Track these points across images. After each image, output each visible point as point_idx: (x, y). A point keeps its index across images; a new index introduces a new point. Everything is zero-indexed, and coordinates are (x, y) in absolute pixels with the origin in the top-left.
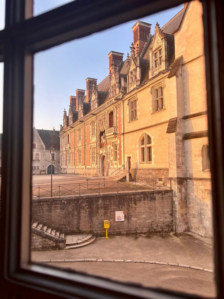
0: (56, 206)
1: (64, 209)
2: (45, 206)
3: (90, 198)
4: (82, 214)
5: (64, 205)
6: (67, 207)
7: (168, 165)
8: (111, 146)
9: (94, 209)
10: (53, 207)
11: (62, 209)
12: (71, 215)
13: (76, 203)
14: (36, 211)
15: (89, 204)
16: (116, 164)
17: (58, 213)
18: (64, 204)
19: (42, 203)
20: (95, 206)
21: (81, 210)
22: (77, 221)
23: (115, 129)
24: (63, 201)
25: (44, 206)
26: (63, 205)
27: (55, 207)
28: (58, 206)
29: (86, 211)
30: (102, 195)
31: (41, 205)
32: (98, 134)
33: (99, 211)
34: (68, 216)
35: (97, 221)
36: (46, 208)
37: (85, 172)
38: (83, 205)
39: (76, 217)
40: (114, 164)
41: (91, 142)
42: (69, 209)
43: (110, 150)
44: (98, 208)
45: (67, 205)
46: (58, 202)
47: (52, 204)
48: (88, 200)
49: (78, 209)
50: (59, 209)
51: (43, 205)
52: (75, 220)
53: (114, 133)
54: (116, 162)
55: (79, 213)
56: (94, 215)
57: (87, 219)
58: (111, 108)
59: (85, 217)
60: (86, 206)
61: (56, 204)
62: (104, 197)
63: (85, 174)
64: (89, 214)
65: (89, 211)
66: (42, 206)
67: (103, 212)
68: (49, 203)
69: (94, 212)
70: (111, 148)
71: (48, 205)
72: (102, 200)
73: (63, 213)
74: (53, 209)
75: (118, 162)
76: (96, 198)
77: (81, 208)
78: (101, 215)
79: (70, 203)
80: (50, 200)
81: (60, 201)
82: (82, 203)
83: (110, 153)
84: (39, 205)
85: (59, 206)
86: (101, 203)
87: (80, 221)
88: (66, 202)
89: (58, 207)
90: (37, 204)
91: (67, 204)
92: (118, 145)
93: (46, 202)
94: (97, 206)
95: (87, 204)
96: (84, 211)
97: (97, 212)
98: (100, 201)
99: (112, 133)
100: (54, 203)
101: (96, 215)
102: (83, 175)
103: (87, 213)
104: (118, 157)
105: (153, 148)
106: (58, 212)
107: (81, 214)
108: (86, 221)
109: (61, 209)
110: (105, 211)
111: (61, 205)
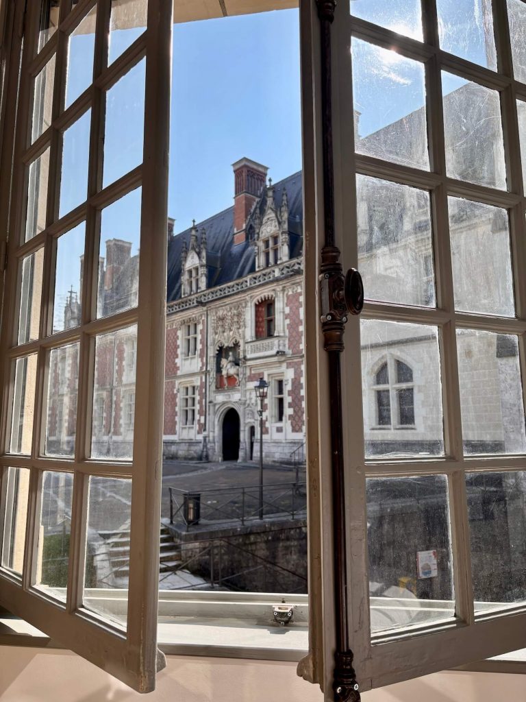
0: (288, 543)
2: (261, 545)
7: (503, 432)
10: (280, 549)
11: (304, 552)
14: (239, 561)
16: (279, 430)
17: (293, 565)
19: (252, 538)
23: (281, 342)
24: (304, 529)
25: (258, 547)
26: (305, 541)
27: (285, 547)
28: (292, 544)
31: (251, 544)
32: (212, 352)
33: (385, 554)
36: (262, 552)
40: (275, 429)
44: (381, 545)
46: (292, 532)
47: (279, 540)
50: (295, 554)
51: (255, 543)
53: (278, 352)
54: (279, 425)
58: (265, 290)
61: (288, 539)
66: (254, 547)
67: (393, 554)
68: (270, 538)
71: (267, 542)
72: (389, 523)
74: (281, 554)
75: (287, 424)
80: (273, 529)
81: (298, 530)
84: (245, 544)
85: (296, 543)
89: (291, 546)
90: (241, 540)
92: (290, 381)
93: (262, 535)
94: (381, 538)
98: (386, 527)
99: (273, 352)
100: (283, 536)
104: (289, 411)
105: (419, 391)
106: (292, 562)
111: (301, 542)
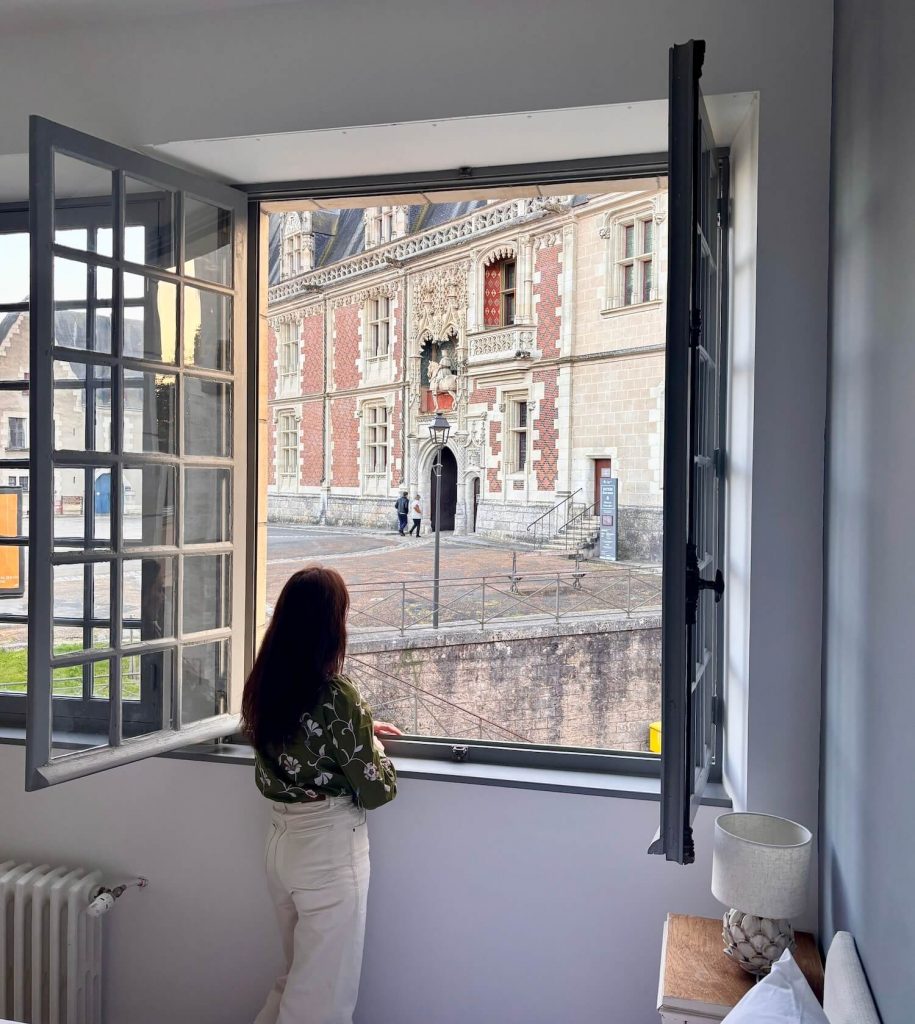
0: (473, 664)
1: (502, 679)
2: (429, 665)
3: (599, 633)
4: (568, 700)
5: (502, 663)
6: (513, 668)
8: (490, 408)
9: (610, 679)
10: (459, 673)
11: (497, 678)
12: (527, 705)
13: (548, 655)
15: (595, 659)
16: (518, 485)
17: (480, 696)
18: (502, 657)
19: (416, 655)
20: (615, 666)
21: (567, 683)
22: (553, 729)
23: (525, 335)
24: (498, 645)
25: (425, 669)
26: (499, 662)
27: (468, 670)
28: (479, 666)
29: (583, 688)
30: (642, 622)
31: (414, 664)
32: (414, 350)
33: (631, 686)
34: (515, 710)
35: (621, 725)
36: (430, 675)
37: (323, 512)
38: (574, 662)
39: (547, 713)
40: (511, 484)
41: (362, 384)
42: (521, 679)
43: (487, 424)
44: (626, 674)
45: (515, 662)
46: (479, 649)
47: (457, 658)
48: (591, 643)
49: (555, 678)
50: (483, 681)
51: (420, 663)
52: (542, 725)
53: (519, 354)
54: (519, 476)
55: (558, 695)
56: (613, 703)
57: (587, 718)
58: (501, 241)
59: (580, 710)
60: (582, 665)
61: (472, 659)
62: (649, 629)
63: (328, 523)
64: (593, 699)
65: (594, 689)
66: (417, 668)
67: (646, 688)
68: (444, 656)
69: (614, 692)
70: (489, 418)
71: (439, 661)
72: (642, 641)
73: (500, 697)
74: (460, 679)
75: (530, 476)
76: (621, 636)
77: (564, 675)
78: (638, 702)
79: (523, 655)
80: (448, 643)
81: (488, 646)
82: (570, 653)
83: (483, 436)
84: (405, 664)
85: (485, 665)
86: (638, 655)
87: (559, 728)
88: (509, 648)
89: (481, 668)
90: (397, 658)
91: (513, 657)
92: (538, 405)
93: (432, 651)
94: (624, 664)
95: (588, 657)
96: (578, 687)
97: (623, 692)
98: (635, 646)
99: (512, 353)
100: (465, 654)
101: (620, 701)
102: (317, 523)
103: (588, 694)
104: (534, 455)
106: (479, 693)
107: (565, 697)
108: (580, 728)
109: (491, 679)
110: (650, 687)
111: (493, 664)
